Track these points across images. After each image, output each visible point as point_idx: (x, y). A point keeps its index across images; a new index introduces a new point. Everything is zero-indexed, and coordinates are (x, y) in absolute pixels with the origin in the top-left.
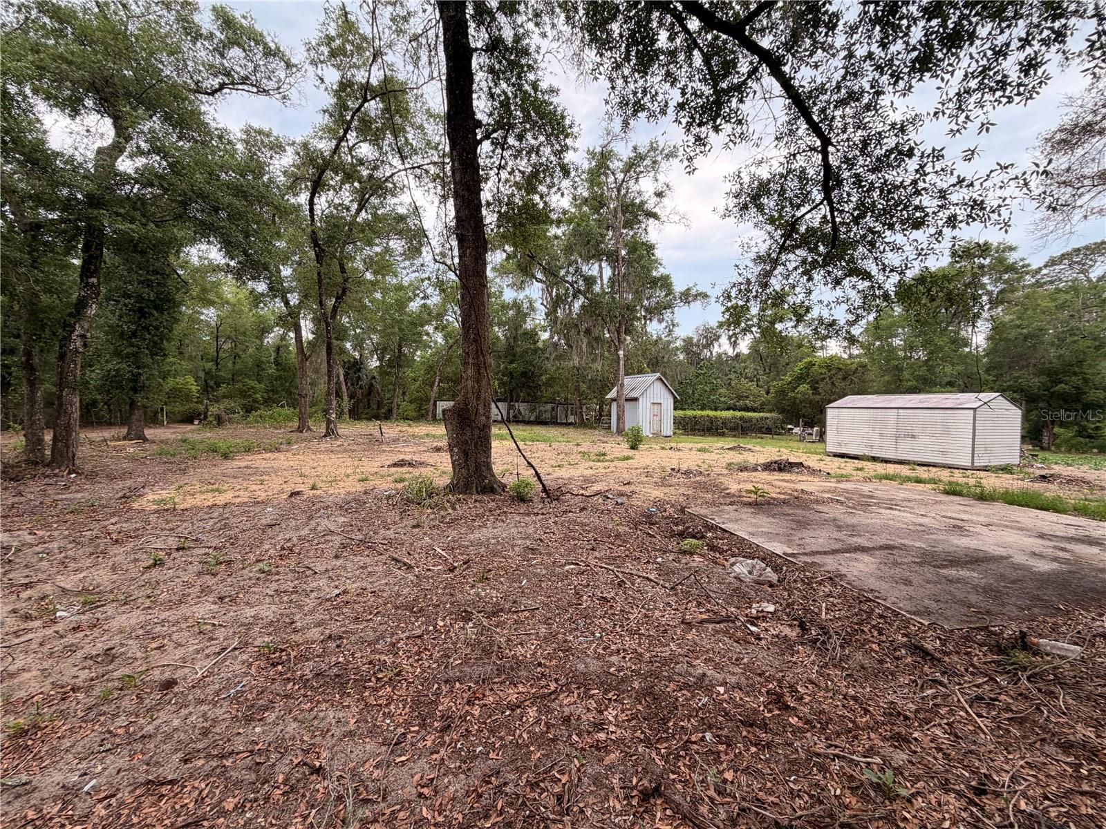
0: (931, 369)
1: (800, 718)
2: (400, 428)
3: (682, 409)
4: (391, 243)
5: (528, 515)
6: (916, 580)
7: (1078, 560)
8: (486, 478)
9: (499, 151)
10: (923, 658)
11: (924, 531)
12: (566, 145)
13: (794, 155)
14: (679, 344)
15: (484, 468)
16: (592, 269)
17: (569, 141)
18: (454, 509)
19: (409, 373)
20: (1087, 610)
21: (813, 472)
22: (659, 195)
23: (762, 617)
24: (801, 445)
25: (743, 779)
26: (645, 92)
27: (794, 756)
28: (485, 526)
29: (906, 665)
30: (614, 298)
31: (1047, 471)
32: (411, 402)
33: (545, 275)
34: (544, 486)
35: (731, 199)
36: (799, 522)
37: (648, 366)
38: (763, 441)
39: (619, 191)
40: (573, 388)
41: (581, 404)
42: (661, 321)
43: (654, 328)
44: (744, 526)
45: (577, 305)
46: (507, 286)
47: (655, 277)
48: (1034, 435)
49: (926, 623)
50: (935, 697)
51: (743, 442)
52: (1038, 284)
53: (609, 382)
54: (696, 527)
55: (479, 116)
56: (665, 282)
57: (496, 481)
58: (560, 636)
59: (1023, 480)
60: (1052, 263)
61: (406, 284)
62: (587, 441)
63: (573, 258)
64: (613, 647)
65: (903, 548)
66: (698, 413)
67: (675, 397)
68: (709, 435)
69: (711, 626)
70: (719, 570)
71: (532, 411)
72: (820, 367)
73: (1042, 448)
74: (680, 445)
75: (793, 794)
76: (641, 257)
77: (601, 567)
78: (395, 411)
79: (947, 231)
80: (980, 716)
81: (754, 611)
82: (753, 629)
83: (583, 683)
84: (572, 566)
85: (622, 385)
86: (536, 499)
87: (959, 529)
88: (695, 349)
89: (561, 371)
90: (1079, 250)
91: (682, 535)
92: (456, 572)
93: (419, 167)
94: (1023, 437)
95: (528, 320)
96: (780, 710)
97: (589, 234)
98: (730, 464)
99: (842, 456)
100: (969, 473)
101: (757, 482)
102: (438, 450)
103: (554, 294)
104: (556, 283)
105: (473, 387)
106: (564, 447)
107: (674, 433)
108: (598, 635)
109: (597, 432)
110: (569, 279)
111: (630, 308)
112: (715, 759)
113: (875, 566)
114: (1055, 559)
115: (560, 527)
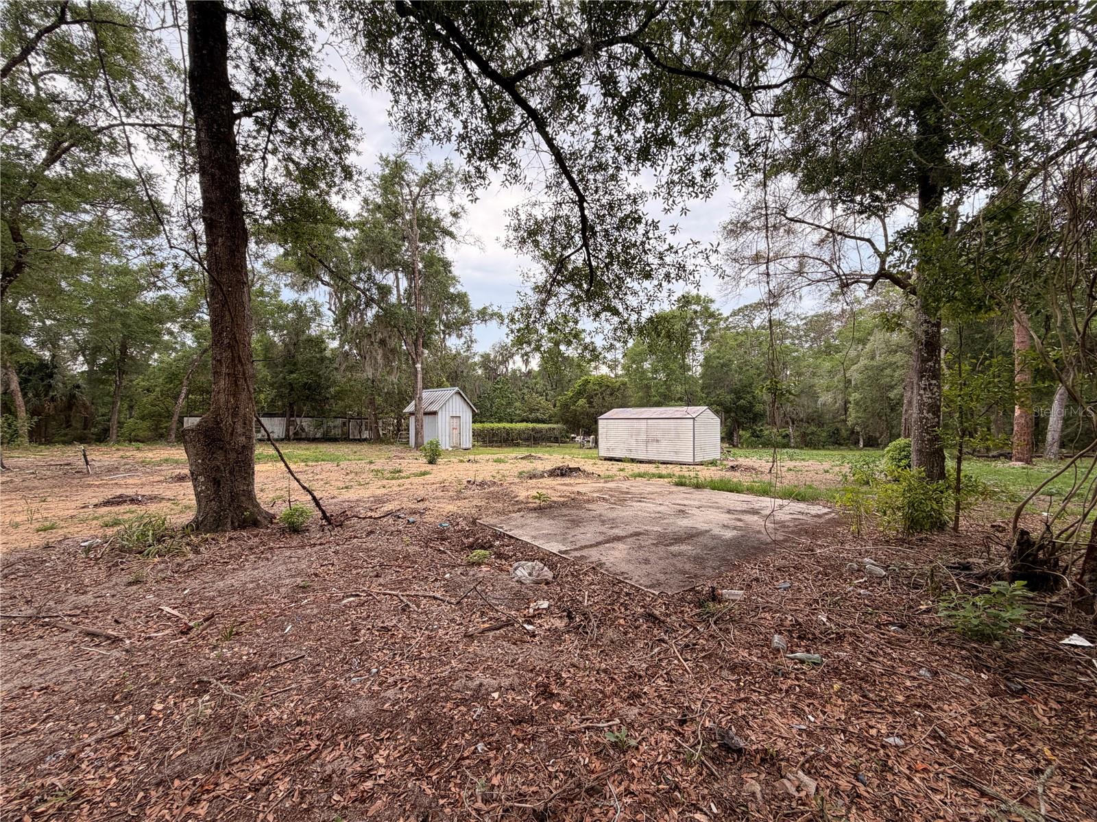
0: (668, 388)
1: (561, 702)
2: (121, 453)
3: (481, 422)
4: (110, 212)
5: (303, 547)
6: (653, 558)
7: (747, 528)
8: (246, 509)
9: (264, 133)
10: (654, 623)
11: (662, 516)
12: (347, 145)
13: (560, 204)
14: (477, 359)
15: (243, 498)
16: (388, 279)
17: (350, 142)
18: (197, 552)
19: (139, 381)
20: (749, 563)
21: (588, 475)
22: (455, 215)
23: (538, 614)
24: (581, 451)
25: (509, 778)
26: (428, 114)
27: (554, 740)
28: (241, 568)
29: (643, 632)
30: (410, 310)
31: (736, 463)
32: (143, 418)
33: (332, 279)
34: (323, 512)
35: (511, 232)
36: (573, 521)
37: (447, 380)
38: (552, 449)
39: (414, 204)
40: (367, 402)
41: (376, 419)
42: (460, 336)
43: (453, 343)
44: (528, 530)
45: (371, 313)
46: (286, 285)
47: (453, 294)
48: (728, 437)
49: (657, 593)
50: (659, 654)
51: (534, 452)
52: (727, 328)
53: (408, 395)
54: (485, 537)
55: (237, 88)
56: (461, 300)
57: (260, 511)
58: (329, 684)
59: (721, 470)
60: (734, 314)
61: (135, 268)
62: (381, 458)
63: (366, 264)
64: (391, 680)
65: (646, 533)
66: (496, 425)
67: (473, 411)
68: (506, 446)
69: (491, 634)
70: (504, 576)
71: (318, 426)
72: (594, 384)
73: (734, 446)
74: (477, 457)
75: (552, 777)
76: (438, 272)
77: (385, 594)
78: (114, 431)
79: (664, 284)
80: (686, 660)
81: (531, 611)
82: (529, 627)
83: (351, 730)
84: (352, 599)
85: (420, 399)
86: (313, 528)
87: (682, 513)
88: (492, 365)
89: (352, 383)
90: (747, 307)
91: (472, 547)
92: (192, 634)
93: (154, 126)
94: (722, 439)
95: (313, 325)
96: (545, 699)
97: (382, 242)
98: (520, 473)
99: (610, 459)
100: (691, 467)
101: (542, 488)
102: (181, 479)
103: (344, 300)
104: (346, 289)
105: (228, 402)
106: (353, 466)
107: (474, 446)
108: (374, 670)
109: (394, 448)
110: (361, 285)
111: (428, 322)
112: (485, 768)
113: (626, 552)
114: (735, 528)
115: (340, 556)
